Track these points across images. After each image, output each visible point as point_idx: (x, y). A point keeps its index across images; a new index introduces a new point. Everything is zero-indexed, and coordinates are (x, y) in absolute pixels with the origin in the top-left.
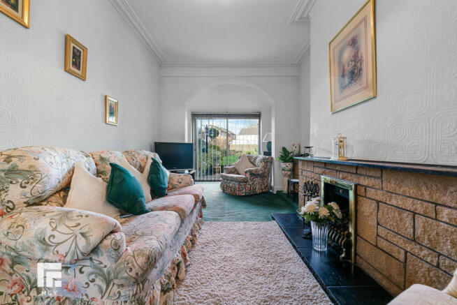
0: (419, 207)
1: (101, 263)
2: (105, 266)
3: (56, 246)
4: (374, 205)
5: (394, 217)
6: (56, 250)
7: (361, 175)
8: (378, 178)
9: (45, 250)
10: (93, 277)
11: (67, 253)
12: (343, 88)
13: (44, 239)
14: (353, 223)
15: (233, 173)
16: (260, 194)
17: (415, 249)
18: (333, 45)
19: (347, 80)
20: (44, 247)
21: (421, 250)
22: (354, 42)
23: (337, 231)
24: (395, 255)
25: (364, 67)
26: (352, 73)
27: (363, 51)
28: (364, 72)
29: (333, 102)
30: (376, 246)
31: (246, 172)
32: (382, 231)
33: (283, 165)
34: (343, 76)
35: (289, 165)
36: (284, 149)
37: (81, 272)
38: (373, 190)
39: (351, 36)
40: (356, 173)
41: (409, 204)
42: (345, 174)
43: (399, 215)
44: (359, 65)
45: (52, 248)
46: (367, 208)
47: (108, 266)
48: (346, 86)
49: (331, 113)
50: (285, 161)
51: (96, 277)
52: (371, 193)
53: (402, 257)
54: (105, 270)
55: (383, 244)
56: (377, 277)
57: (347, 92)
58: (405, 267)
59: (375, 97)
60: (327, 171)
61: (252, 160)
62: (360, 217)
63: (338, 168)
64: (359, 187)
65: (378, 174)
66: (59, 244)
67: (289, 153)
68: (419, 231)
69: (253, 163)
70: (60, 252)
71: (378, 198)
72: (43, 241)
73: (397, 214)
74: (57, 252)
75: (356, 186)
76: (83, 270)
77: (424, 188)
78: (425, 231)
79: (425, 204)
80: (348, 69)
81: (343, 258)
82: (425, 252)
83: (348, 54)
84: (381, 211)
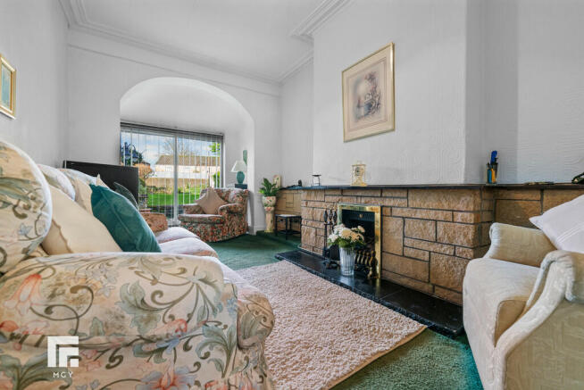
0: (440, 216)
1: (220, 323)
2: (226, 327)
3: (169, 308)
4: (400, 221)
5: (418, 228)
6: (168, 314)
7: (386, 197)
8: (403, 198)
9: (148, 321)
10: (206, 349)
11: (190, 316)
12: (358, 118)
13: (143, 301)
14: (379, 242)
15: (197, 213)
16: (240, 236)
17: (436, 247)
18: (347, 74)
19: (363, 111)
20: (145, 315)
21: (442, 247)
22: (372, 78)
23: (361, 253)
24: (421, 257)
25: (382, 102)
26: (370, 106)
27: (381, 87)
28: (383, 108)
29: (346, 130)
30: (403, 256)
31: (222, 210)
32: (408, 242)
33: (266, 200)
34: (359, 106)
35: (272, 200)
36: (266, 180)
37: (186, 348)
38: (399, 209)
39: (369, 71)
40: (381, 196)
41: (432, 215)
42: (368, 199)
43: (424, 225)
44: (377, 99)
45: (161, 314)
46: (393, 225)
47: (229, 326)
48: (362, 117)
49: (342, 140)
50: (268, 194)
51: (211, 348)
52: (397, 212)
53: (426, 258)
54: (225, 332)
55: (409, 252)
56: (404, 281)
57: (362, 122)
58: (429, 264)
59: (393, 130)
60: (344, 198)
61: (223, 195)
62: (385, 235)
63: (360, 193)
64: (384, 209)
65: (404, 194)
66: (174, 303)
67: (272, 186)
68: (440, 233)
69: (225, 199)
70: (177, 317)
71: (404, 215)
72: (141, 306)
73: (421, 225)
74: (172, 317)
75: (382, 207)
76: (190, 344)
77: (444, 201)
78: (445, 232)
79: (445, 212)
80: (364, 101)
81: (371, 276)
82: (445, 247)
83: (364, 87)
84: (407, 225)
